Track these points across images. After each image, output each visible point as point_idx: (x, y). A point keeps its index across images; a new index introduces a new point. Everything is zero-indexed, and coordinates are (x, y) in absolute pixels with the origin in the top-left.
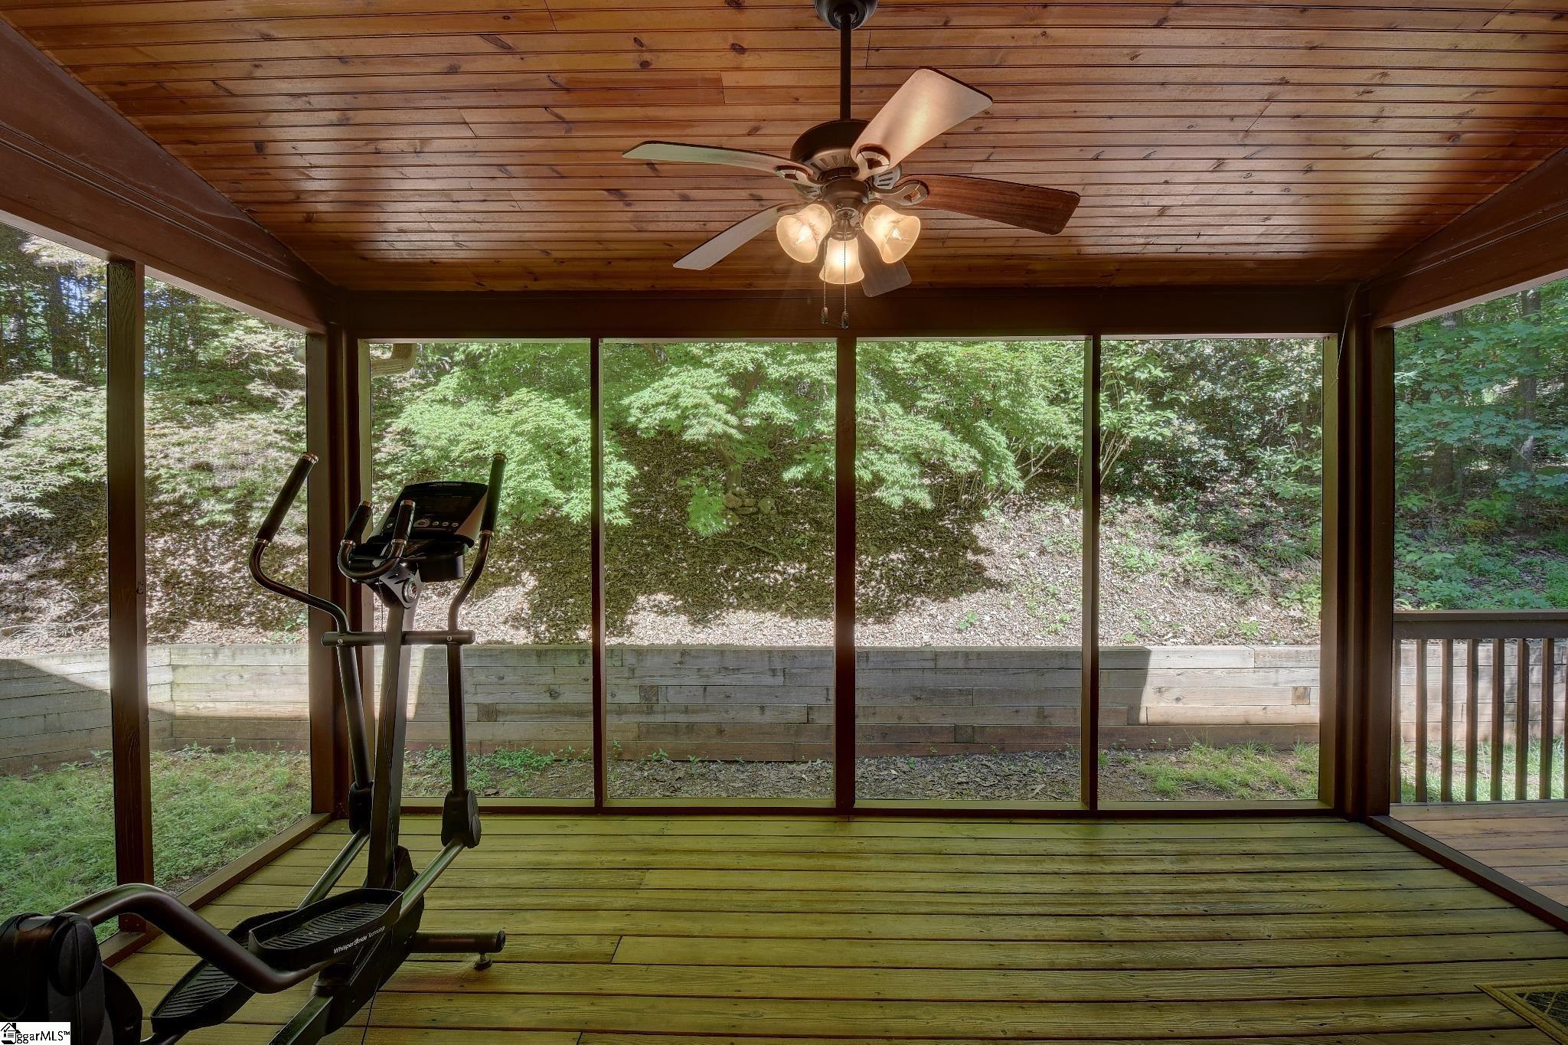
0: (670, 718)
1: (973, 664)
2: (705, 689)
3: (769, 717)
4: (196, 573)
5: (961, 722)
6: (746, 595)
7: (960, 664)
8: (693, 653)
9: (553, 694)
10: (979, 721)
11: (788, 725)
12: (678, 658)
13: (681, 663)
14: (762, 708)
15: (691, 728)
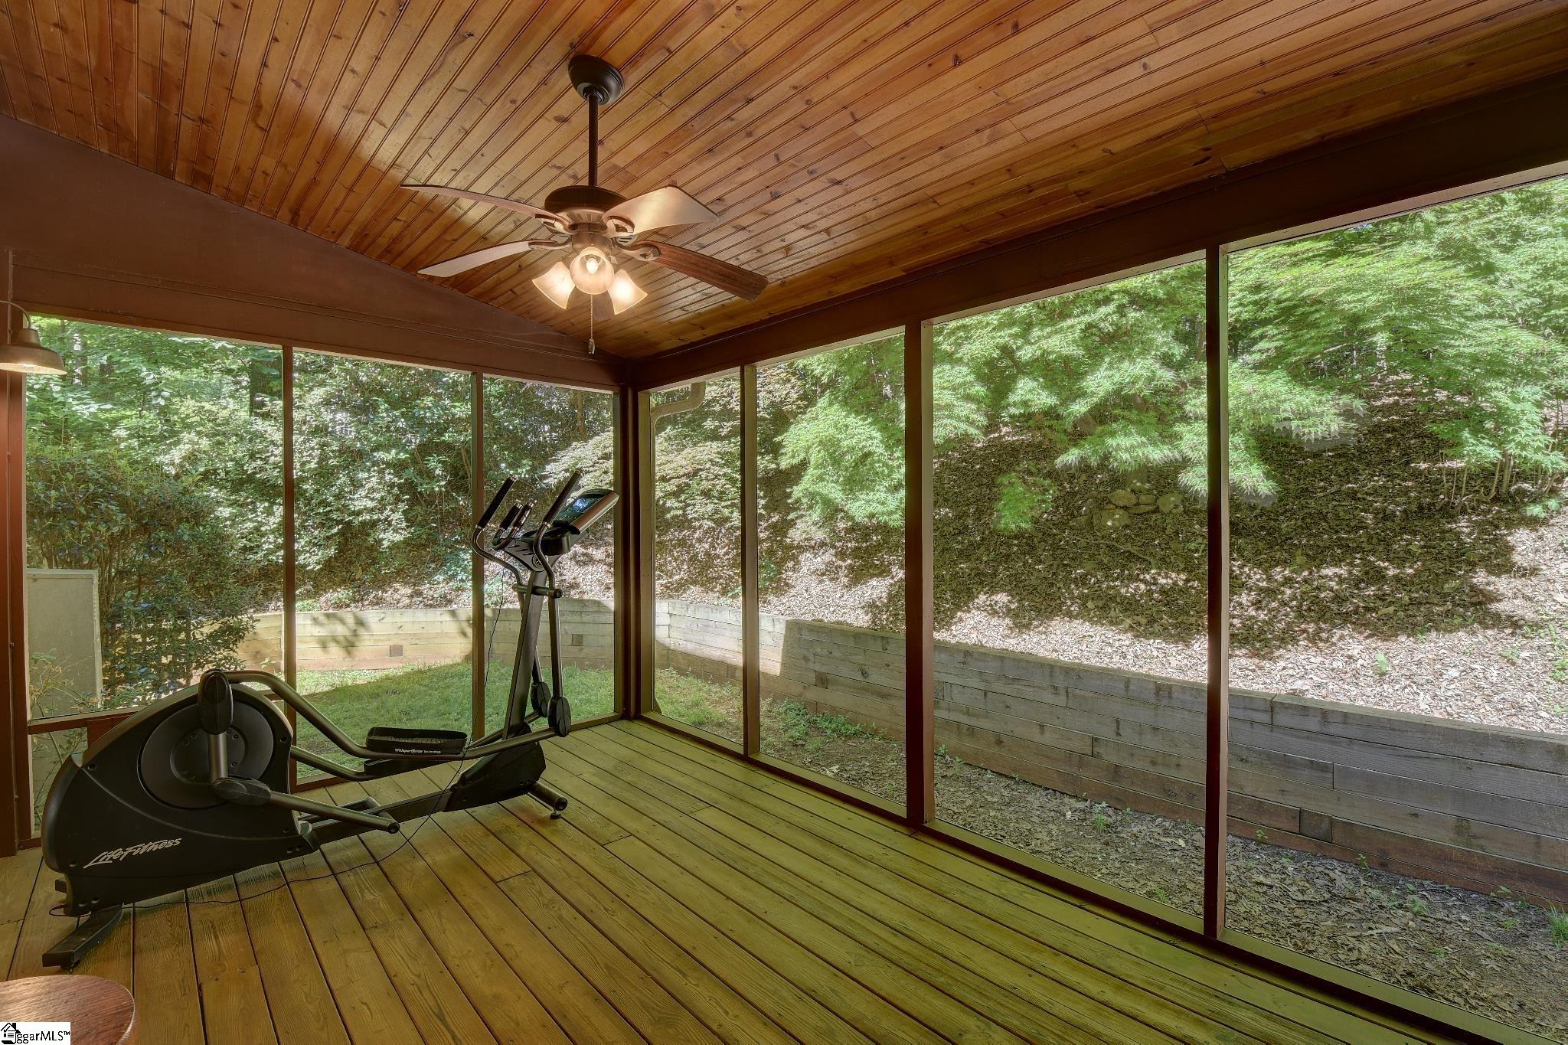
0: (954, 717)
1: (1333, 729)
2: (985, 695)
3: (1048, 738)
4: (707, 554)
5: (1311, 807)
6: (1090, 605)
7: (1313, 724)
8: (976, 656)
9: (864, 674)
10: (1343, 813)
11: (1070, 754)
12: (961, 658)
13: (964, 663)
14: (1042, 727)
15: (972, 731)
